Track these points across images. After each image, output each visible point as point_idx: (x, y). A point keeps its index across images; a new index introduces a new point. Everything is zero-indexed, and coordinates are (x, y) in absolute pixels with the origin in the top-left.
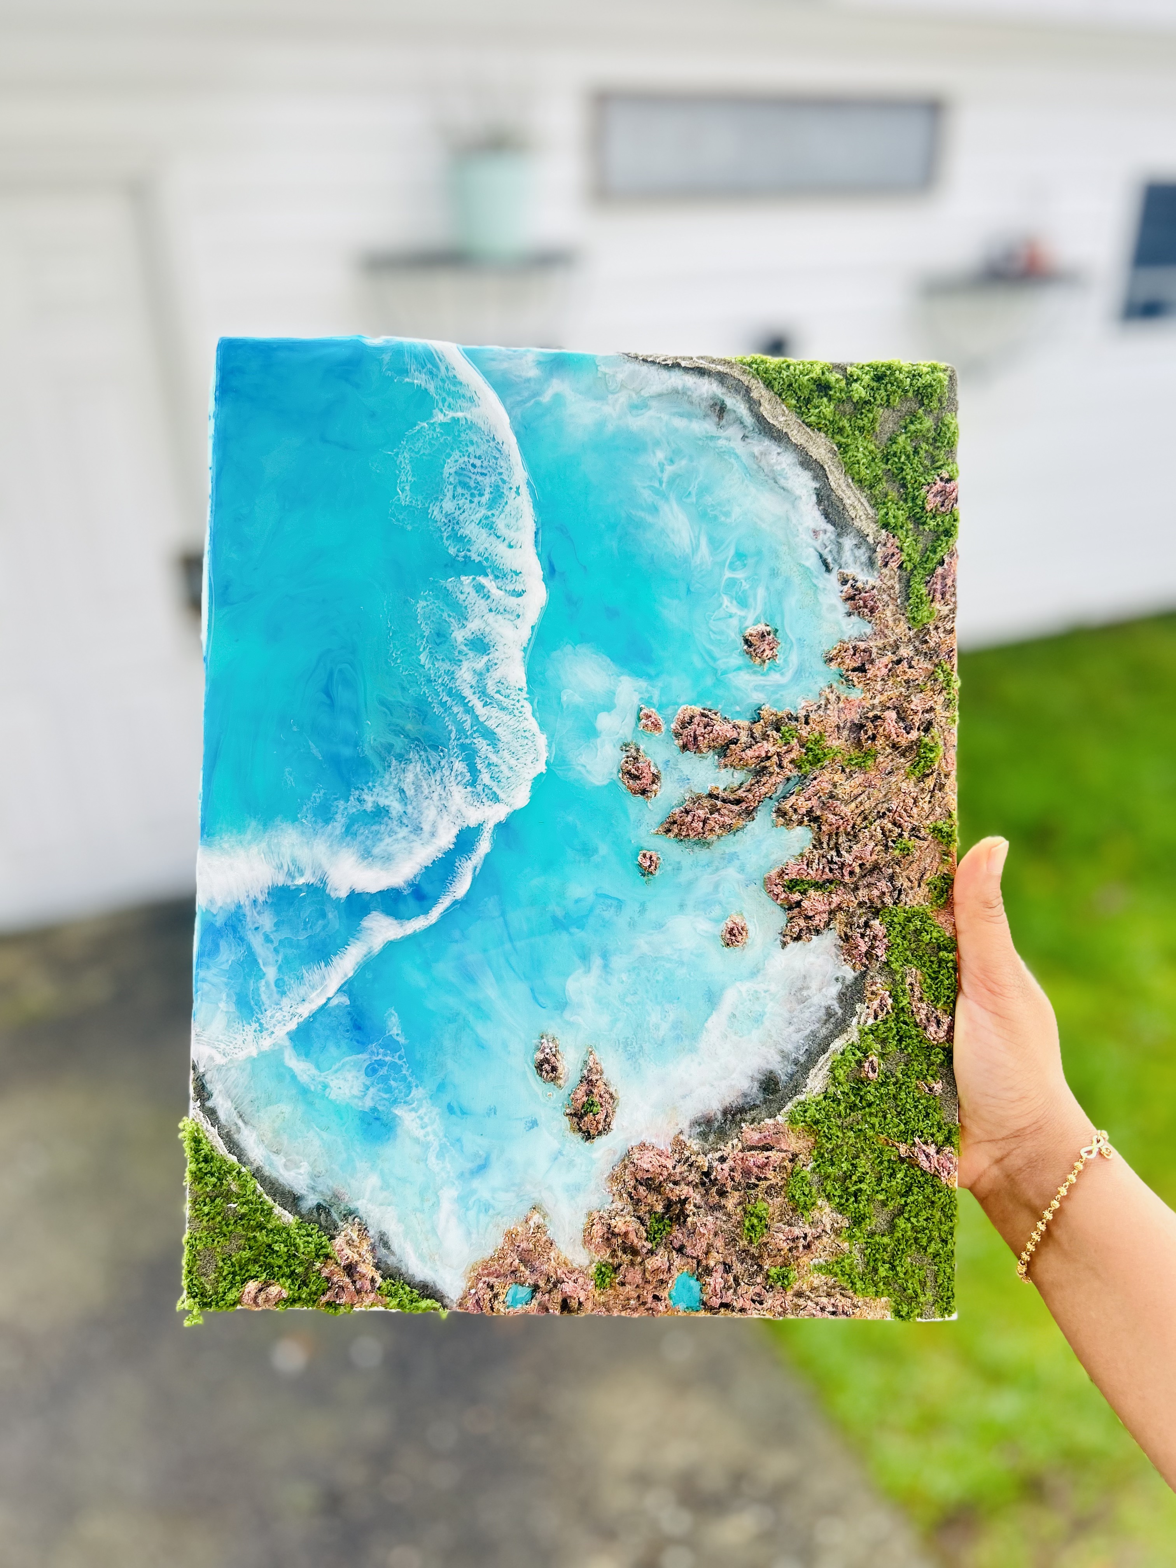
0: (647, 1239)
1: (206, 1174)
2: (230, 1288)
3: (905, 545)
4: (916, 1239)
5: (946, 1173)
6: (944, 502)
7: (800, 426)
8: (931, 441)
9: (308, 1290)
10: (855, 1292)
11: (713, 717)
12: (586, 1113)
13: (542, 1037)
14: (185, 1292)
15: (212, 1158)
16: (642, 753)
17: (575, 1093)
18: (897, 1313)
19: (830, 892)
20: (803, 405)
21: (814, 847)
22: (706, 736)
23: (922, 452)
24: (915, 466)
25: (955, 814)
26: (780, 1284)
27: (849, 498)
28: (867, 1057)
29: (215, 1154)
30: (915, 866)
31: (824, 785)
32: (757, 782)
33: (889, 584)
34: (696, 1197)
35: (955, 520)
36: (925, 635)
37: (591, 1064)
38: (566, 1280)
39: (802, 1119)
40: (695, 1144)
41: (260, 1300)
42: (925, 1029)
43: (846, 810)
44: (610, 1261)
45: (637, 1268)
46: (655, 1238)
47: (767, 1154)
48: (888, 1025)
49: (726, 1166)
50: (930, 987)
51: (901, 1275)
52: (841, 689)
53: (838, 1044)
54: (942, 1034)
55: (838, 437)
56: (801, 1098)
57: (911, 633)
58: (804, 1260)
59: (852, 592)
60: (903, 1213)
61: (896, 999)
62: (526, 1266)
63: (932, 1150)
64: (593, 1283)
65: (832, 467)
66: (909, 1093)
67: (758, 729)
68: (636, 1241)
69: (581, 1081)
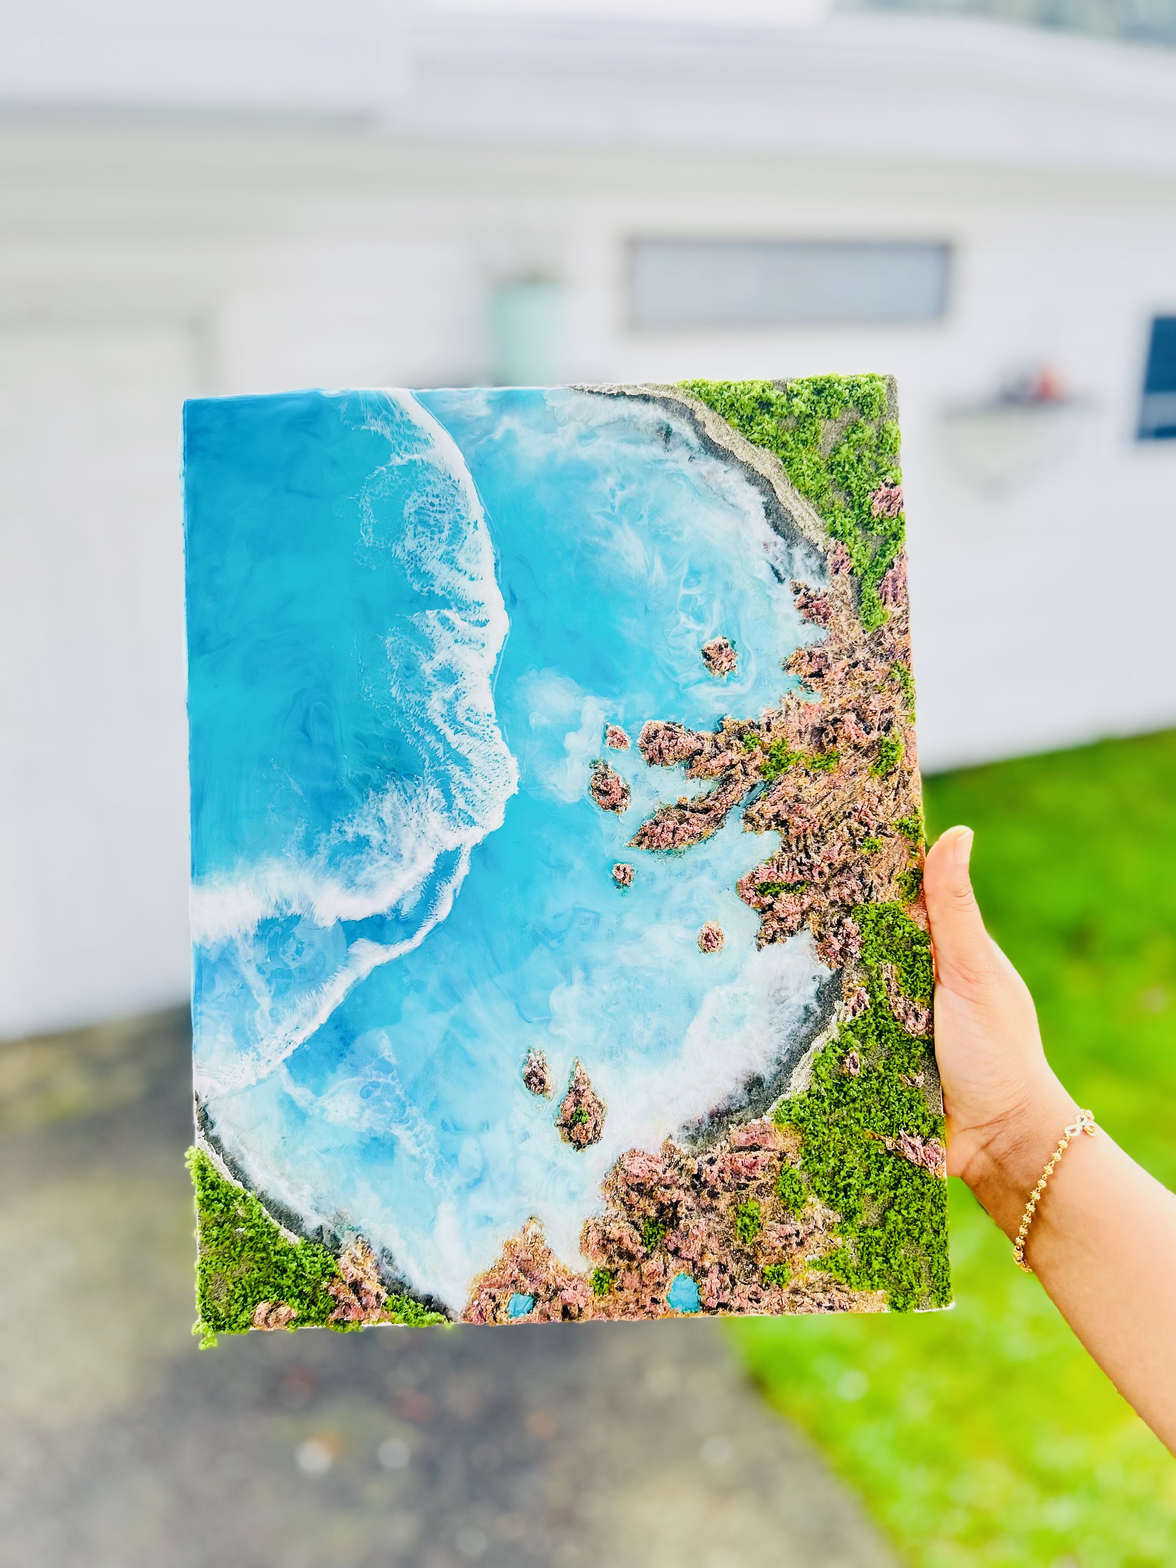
0: (642, 1244)
1: (213, 1200)
2: (241, 1311)
3: (854, 551)
4: (908, 1231)
5: (933, 1164)
6: (890, 506)
7: (745, 443)
8: (874, 448)
9: (316, 1309)
10: (850, 1286)
11: (677, 729)
12: (575, 1124)
13: (529, 1051)
14: (200, 1316)
15: (219, 1185)
16: (610, 769)
17: (564, 1104)
18: (894, 1305)
19: (802, 894)
20: (747, 423)
21: (784, 850)
22: (671, 748)
23: (866, 461)
24: (859, 474)
25: (921, 810)
26: (775, 1281)
27: (796, 509)
28: (848, 1053)
29: (221, 1181)
30: (883, 863)
31: (789, 789)
32: (724, 790)
33: (841, 590)
34: (688, 1200)
35: (902, 524)
36: (880, 637)
37: (578, 1075)
38: (565, 1287)
39: (787, 1117)
40: (685, 1148)
41: (270, 1321)
42: (904, 1022)
43: (811, 812)
44: (608, 1266)
45: (633, 1272)
46: (650, 1242)
47: (754, 1154)
48: (867, 1021)
49: (715, 1168)
50: (906, 981)
51: (896, 1267)
52: (800, 694)
53: (820, 1042)
54: (920, 1026)
55: (782, 452)
56: (785, 1097)
57: (867, 636)
58: (798, 1257)
59: (804, 600)
60: (893, 1206)
61: (873, 995)
62: (526, 1276)
63: (917, 1141)
64: (592, 1289)
65: (778, 481)
66: (892, 1086)
67: (721, 739)
68: (631, 1246)
69: (569, 1092)
